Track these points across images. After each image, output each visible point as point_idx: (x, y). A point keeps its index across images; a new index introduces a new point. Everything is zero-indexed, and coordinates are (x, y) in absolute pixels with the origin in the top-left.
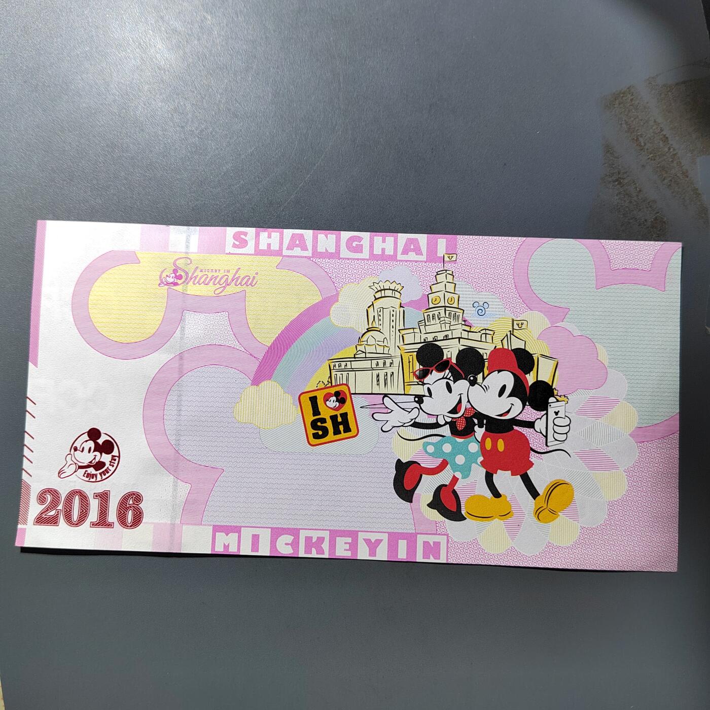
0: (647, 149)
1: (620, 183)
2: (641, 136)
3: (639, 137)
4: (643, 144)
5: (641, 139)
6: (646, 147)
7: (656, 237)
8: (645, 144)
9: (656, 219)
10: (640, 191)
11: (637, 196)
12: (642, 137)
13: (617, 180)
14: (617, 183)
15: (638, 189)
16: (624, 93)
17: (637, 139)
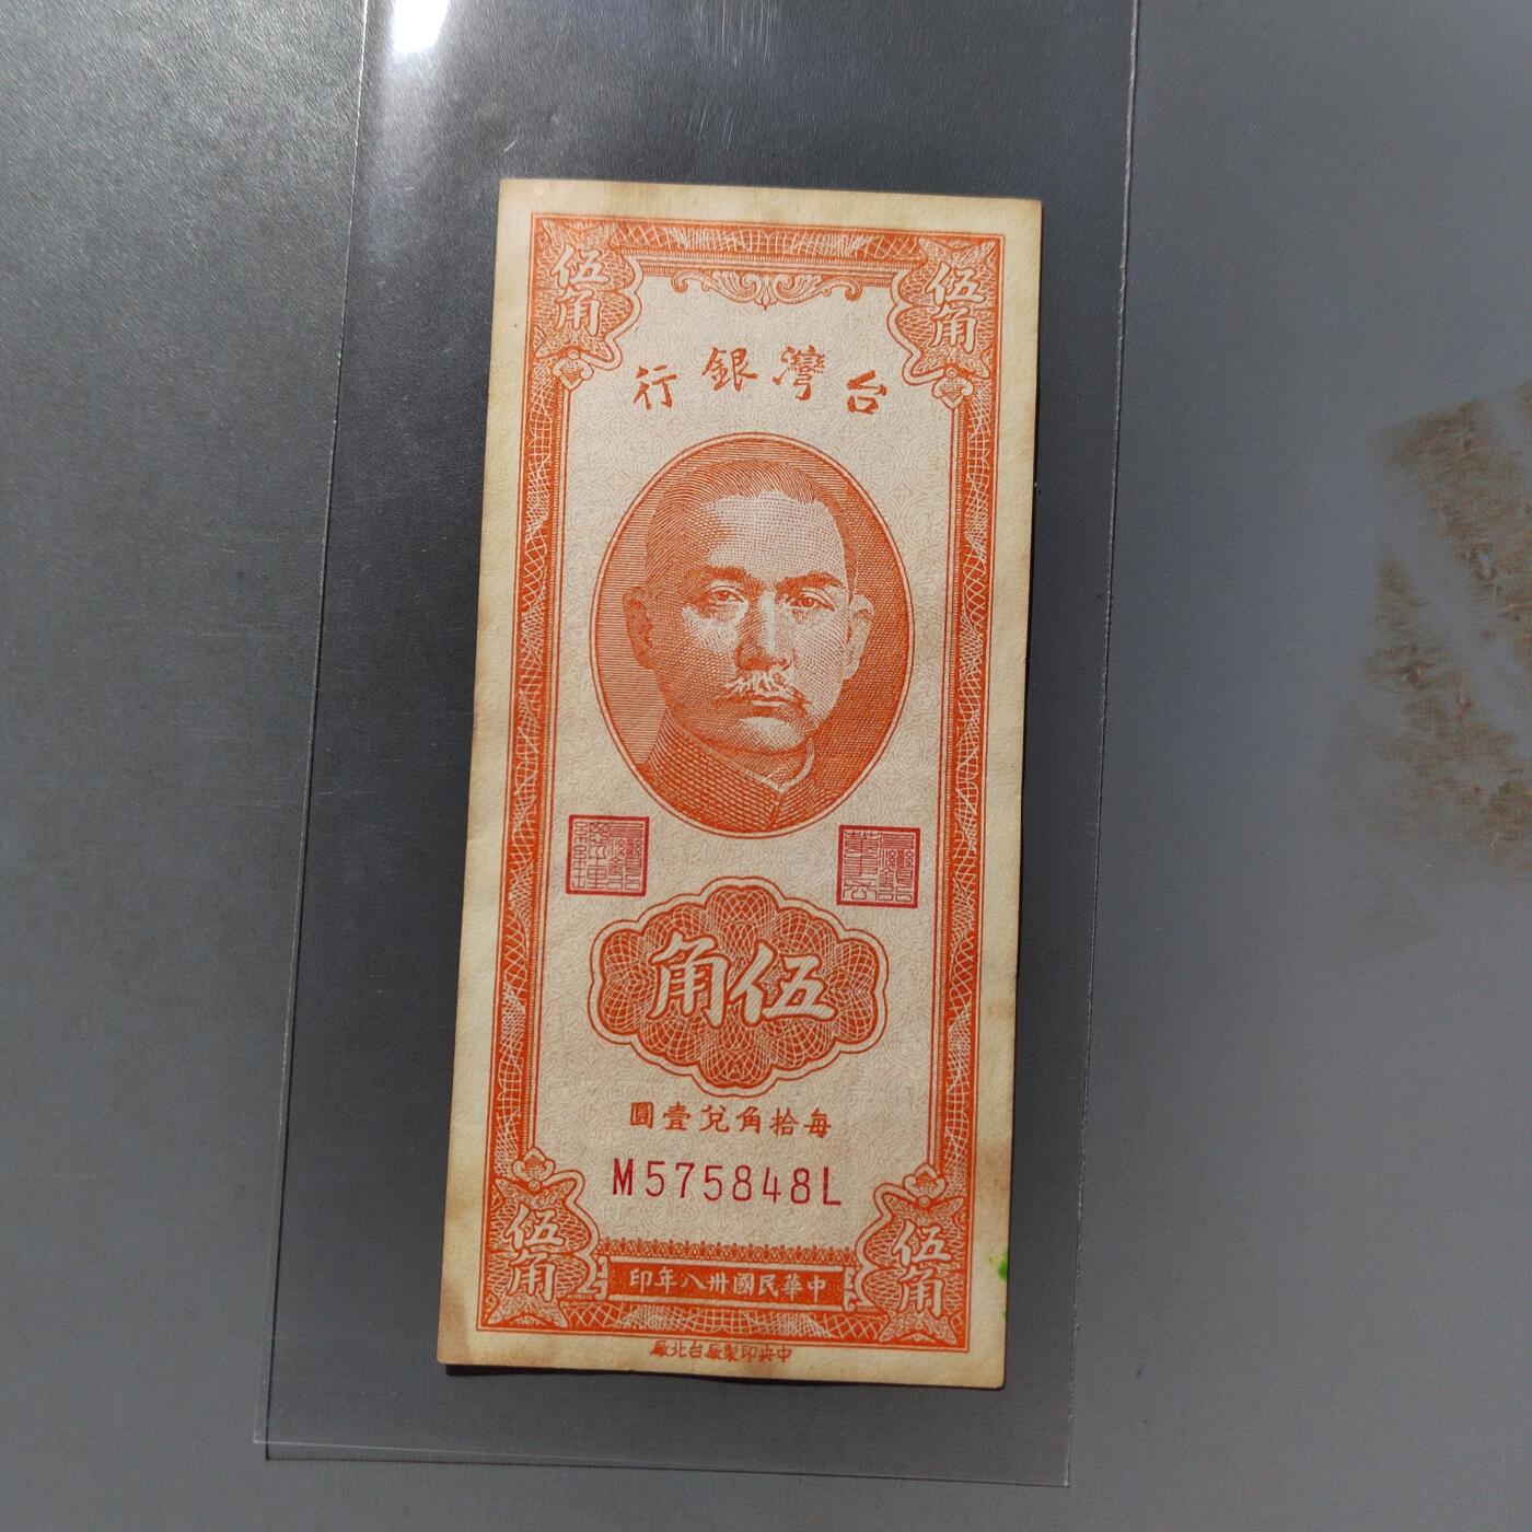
0: (1499, 588)
1: (1413, 679)
2: (1486, 549)
3: (1478, 551)
4: (1487, 573)
5: (1484, 560)
6: (1496, 582)
7: (1504, 839)
8: (1494, 572)
9: (1505, 789)
10: (1468, 704)
11: (1460, 718)
12: (1486, 551)
13: (1407, 670)
14: (1405, 678)
15: (1463, 701)
16: (1448, 423)
17: (1474, 556)
